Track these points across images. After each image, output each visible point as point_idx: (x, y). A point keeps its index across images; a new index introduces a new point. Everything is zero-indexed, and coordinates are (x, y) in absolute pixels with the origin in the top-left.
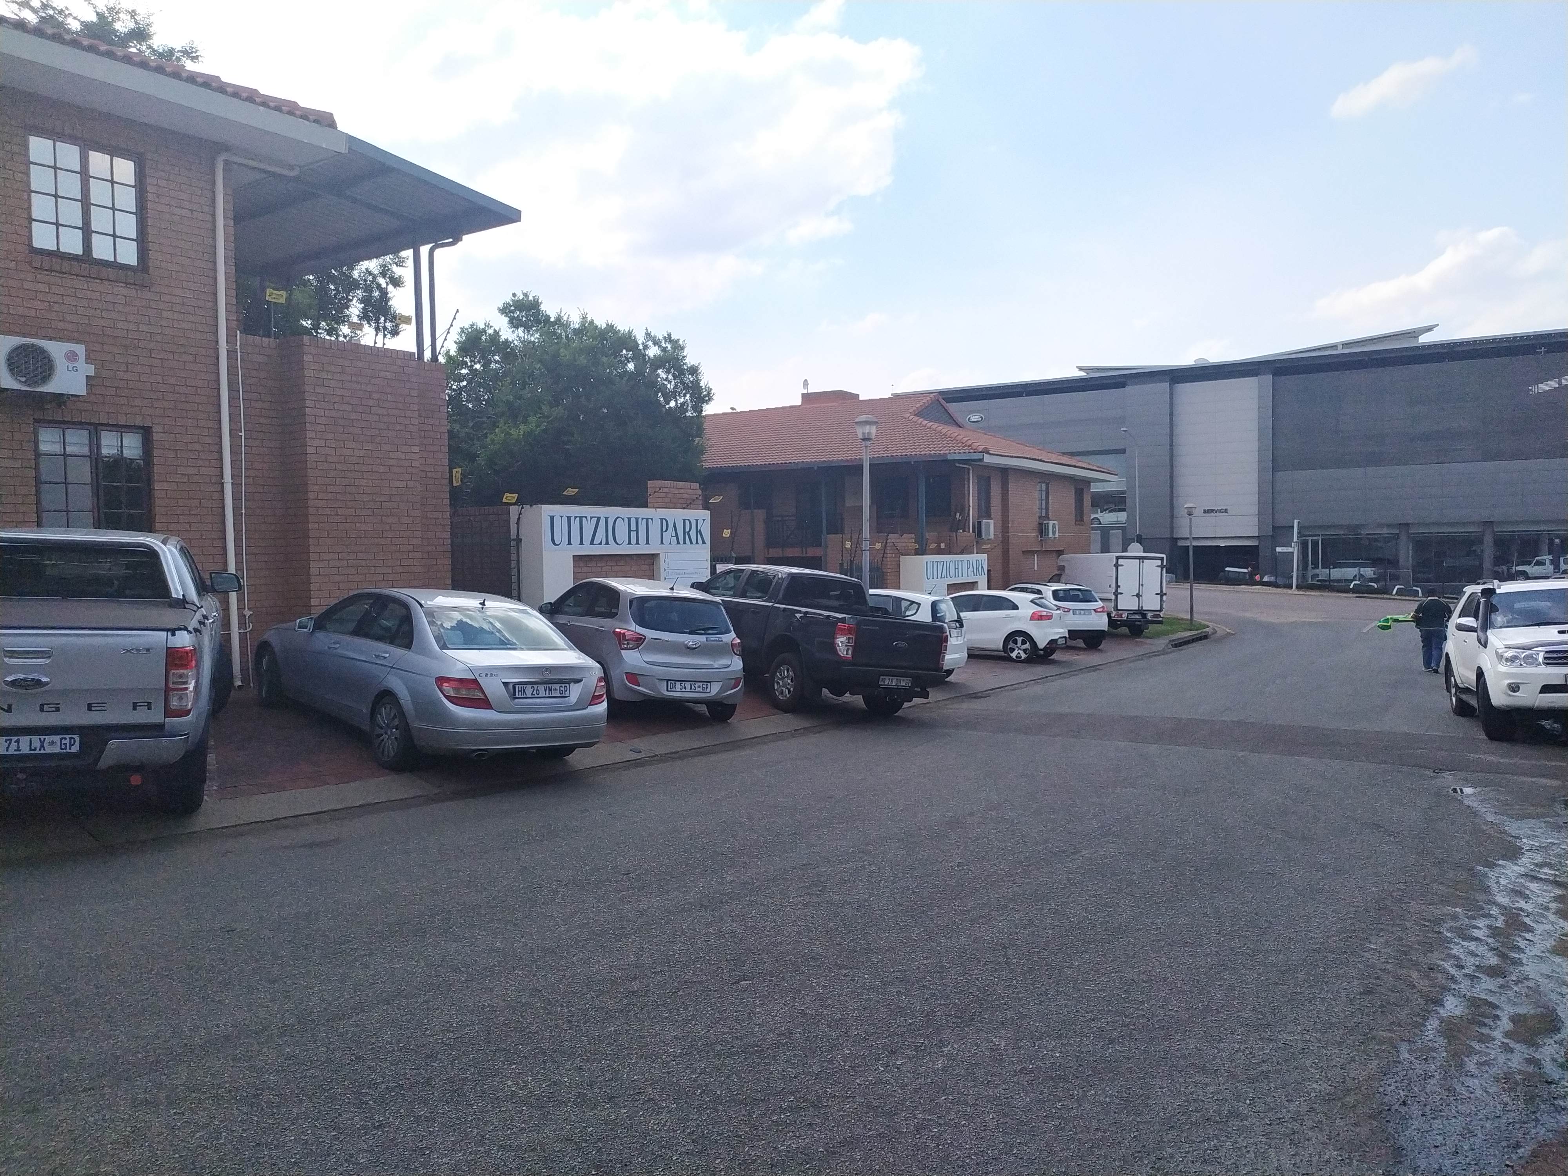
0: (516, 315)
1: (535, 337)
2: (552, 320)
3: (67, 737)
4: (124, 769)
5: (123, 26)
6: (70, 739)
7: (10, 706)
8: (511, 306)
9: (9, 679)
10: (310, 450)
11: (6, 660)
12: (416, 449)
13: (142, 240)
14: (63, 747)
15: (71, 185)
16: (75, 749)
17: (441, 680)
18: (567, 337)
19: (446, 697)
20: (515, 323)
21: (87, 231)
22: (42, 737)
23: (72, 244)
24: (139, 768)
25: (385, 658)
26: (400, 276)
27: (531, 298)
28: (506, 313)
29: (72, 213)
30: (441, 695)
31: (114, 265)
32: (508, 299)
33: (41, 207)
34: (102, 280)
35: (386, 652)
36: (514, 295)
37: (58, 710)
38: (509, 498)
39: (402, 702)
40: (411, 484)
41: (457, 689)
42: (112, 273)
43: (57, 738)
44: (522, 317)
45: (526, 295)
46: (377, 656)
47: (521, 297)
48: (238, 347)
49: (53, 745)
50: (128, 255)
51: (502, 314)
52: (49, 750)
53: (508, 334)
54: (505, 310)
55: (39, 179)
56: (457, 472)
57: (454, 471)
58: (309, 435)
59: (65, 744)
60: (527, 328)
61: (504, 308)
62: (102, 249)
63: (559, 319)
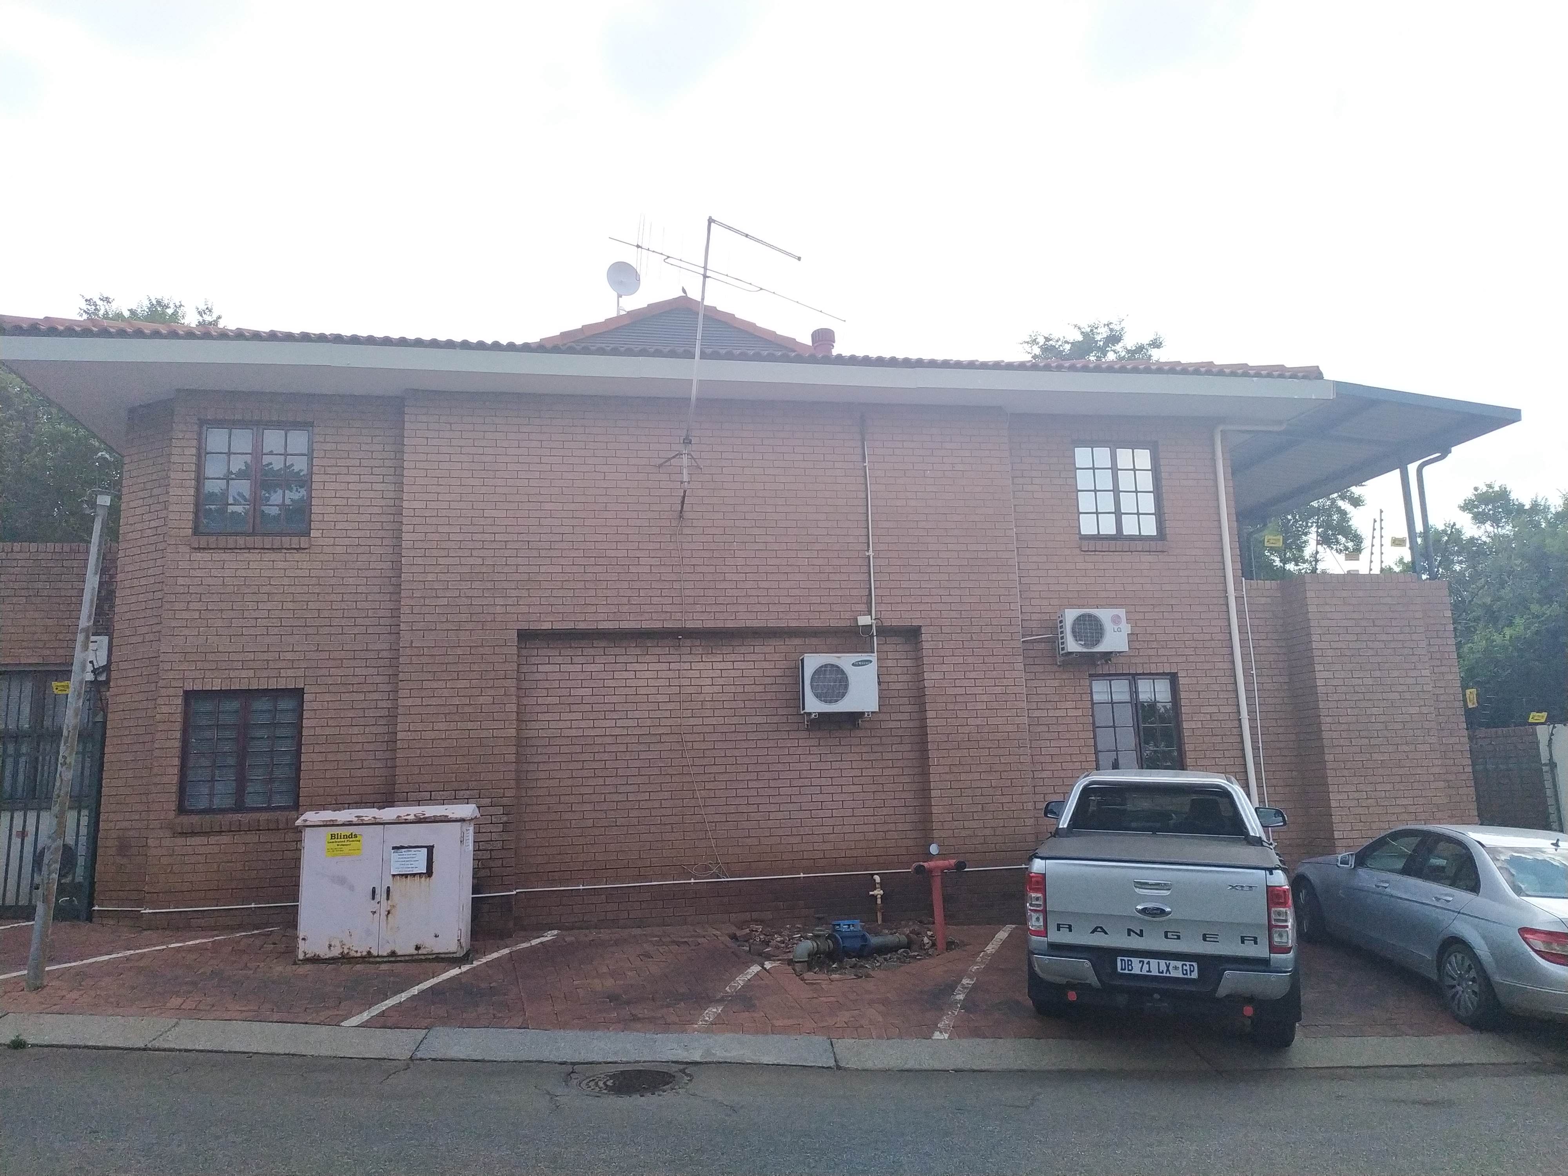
0: (1481, 510)
1: (1507, 530)
2: (1527, 507)
3: (1188, 963)
4: (1238, 1000)
5: (1102, 334)
6: (1190, 965)
7: (1141, 931)
8: (1474, 501)
9: (1139, 907)
10: (1319, 683)
11: (1137, 890)
12: (1426, 673)
13: (1159, 514)
14: (1185, 972)
15: (1105, 480)
16: (1195, 975)
17: (1525, 931)
18: (1548, 522)
19: (1536, 951)
20: (1480, 518)
21: (1118, 514)
22: (1168, 962)
23: (1108, 527)
24: (1250, 1000)
25: (1448, 901)
26: (1359, 496)
27: (1497, 489)
28: (1469, 510)
29: (1107, 502)
30: (1529, 949)
31: (1141, 538)
32: (1470, 494)
33: (1085, 502)
34: (1132, 552)
35: (1446, 895)
36: (1476, 489)
37: (1179, 938)
38: (1536, 717)
39: (1478, 952)
40: (1425, 710)
41: (1547, 943)
42: (1139, 545)
43: (1179, 964)
44: (1489, 510)
45: (1490, 486)
46: (1438, 899)
47: (1485, 489)
48: (1244, 593)
49: (1177, 970)
50: (1149, 528)
51: (1464, 511)
52: (1174, 974)
53: (1470, 529)
54: (1467, 506)
55: (1084, 480)
56: (1472, 693)
57: (1468, 691)
58: (1318, 667)
59: (1186, 970)
60: (1496, 522)
61: (1465, 504)
62: (1130, 527)
63: (1535, 506)
